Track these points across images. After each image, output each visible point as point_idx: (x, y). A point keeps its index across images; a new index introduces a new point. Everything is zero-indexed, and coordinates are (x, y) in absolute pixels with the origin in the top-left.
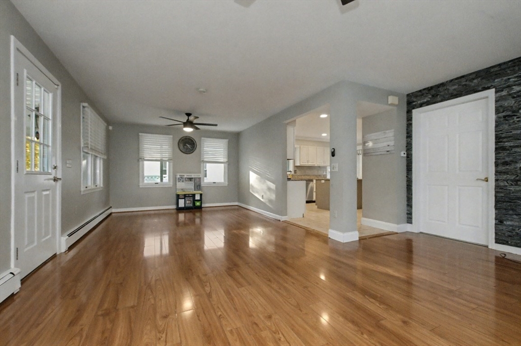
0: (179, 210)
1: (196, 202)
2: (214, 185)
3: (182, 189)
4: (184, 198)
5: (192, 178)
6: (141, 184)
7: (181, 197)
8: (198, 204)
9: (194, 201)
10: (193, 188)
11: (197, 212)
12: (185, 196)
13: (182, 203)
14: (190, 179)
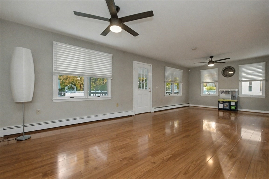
0: (220, 109)
1: (231, 106)
2: (251, 97)
3: (223, 98)
4: (223, 103)
5: (230, 92)
6: (201, 94)
7: (220, 102)
8: (233, 108)
9: (230, 106)
10: (231, 97)
11: (232, 112)
12: (223, 102)
13: (221, 106)
14: (229, 92)
